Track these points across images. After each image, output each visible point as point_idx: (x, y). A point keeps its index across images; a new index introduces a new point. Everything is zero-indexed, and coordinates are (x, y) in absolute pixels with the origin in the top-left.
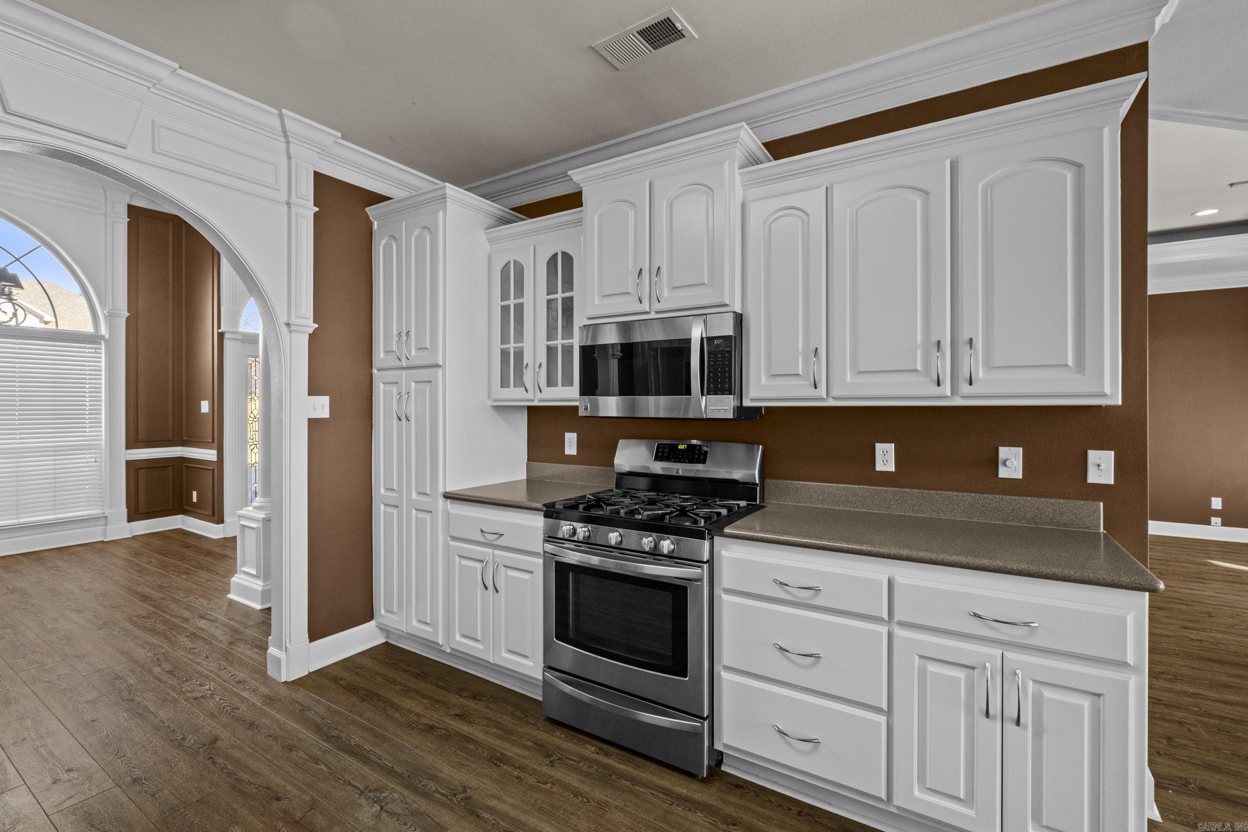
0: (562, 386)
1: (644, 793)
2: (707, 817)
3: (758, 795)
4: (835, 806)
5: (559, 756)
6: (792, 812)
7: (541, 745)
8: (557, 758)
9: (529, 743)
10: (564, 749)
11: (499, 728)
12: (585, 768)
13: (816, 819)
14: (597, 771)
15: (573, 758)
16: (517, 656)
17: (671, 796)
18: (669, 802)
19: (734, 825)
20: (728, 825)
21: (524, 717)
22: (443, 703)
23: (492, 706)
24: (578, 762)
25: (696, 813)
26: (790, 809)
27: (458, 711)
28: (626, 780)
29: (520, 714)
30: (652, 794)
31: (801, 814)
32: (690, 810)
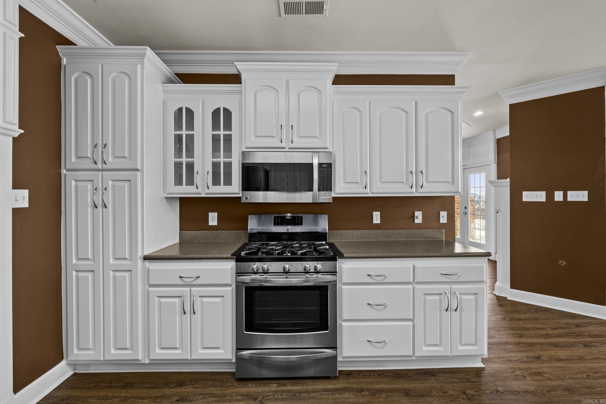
0: (224, 185)
1: (317, 395)
2: (350, 394)
3: (359, 375)
4: (388, 366)
5: (261, 397)
6: (375, 376)
7: (247, 395)
8: (261, 398)
9: (239, 397)
10: (260, 392)
11: (213, 397)
12: (280, 397)
13: (385, 375)
14: (287, 395)
15: (269, 394)
16: (211, 349)
17: (329, 391)
18: (330, 394)
19: (362, 391)
20: (360, 393)
21: (222, 384)
22: (160, 397)
23: (197, 386)
24: (274, 395)
25: (345, 394)
26: (374, 375)
27: (177, 398)
28: (304, 393)
29: (219, 384)
30: (321, 394)
31: (379, 375)
32: (342, 394)
